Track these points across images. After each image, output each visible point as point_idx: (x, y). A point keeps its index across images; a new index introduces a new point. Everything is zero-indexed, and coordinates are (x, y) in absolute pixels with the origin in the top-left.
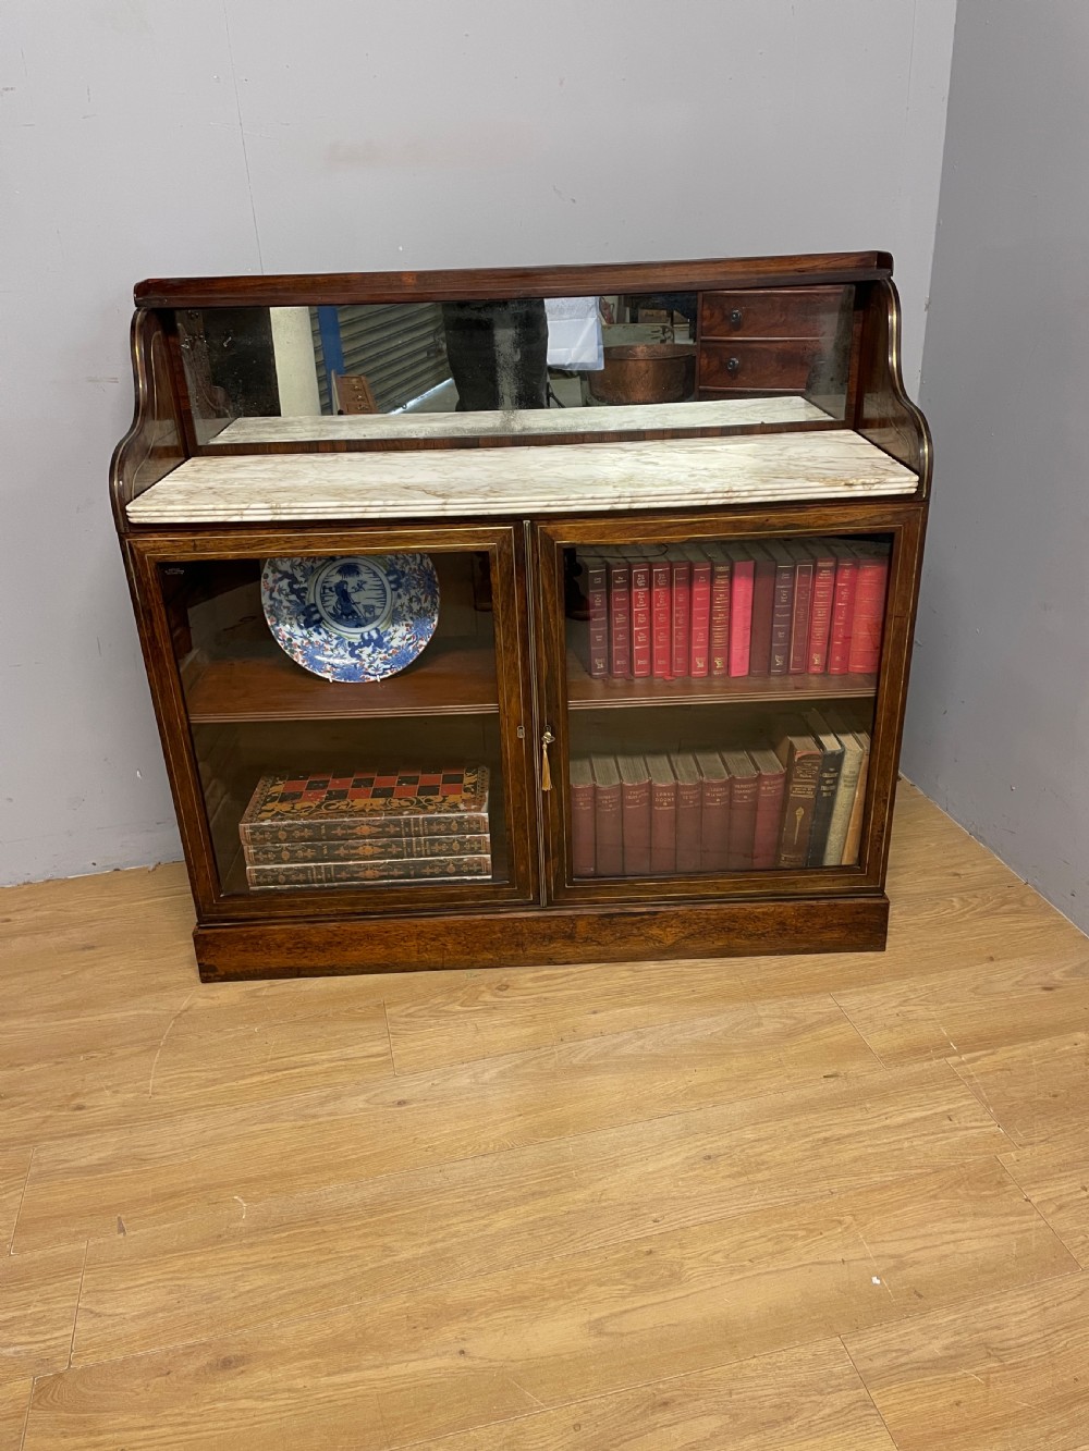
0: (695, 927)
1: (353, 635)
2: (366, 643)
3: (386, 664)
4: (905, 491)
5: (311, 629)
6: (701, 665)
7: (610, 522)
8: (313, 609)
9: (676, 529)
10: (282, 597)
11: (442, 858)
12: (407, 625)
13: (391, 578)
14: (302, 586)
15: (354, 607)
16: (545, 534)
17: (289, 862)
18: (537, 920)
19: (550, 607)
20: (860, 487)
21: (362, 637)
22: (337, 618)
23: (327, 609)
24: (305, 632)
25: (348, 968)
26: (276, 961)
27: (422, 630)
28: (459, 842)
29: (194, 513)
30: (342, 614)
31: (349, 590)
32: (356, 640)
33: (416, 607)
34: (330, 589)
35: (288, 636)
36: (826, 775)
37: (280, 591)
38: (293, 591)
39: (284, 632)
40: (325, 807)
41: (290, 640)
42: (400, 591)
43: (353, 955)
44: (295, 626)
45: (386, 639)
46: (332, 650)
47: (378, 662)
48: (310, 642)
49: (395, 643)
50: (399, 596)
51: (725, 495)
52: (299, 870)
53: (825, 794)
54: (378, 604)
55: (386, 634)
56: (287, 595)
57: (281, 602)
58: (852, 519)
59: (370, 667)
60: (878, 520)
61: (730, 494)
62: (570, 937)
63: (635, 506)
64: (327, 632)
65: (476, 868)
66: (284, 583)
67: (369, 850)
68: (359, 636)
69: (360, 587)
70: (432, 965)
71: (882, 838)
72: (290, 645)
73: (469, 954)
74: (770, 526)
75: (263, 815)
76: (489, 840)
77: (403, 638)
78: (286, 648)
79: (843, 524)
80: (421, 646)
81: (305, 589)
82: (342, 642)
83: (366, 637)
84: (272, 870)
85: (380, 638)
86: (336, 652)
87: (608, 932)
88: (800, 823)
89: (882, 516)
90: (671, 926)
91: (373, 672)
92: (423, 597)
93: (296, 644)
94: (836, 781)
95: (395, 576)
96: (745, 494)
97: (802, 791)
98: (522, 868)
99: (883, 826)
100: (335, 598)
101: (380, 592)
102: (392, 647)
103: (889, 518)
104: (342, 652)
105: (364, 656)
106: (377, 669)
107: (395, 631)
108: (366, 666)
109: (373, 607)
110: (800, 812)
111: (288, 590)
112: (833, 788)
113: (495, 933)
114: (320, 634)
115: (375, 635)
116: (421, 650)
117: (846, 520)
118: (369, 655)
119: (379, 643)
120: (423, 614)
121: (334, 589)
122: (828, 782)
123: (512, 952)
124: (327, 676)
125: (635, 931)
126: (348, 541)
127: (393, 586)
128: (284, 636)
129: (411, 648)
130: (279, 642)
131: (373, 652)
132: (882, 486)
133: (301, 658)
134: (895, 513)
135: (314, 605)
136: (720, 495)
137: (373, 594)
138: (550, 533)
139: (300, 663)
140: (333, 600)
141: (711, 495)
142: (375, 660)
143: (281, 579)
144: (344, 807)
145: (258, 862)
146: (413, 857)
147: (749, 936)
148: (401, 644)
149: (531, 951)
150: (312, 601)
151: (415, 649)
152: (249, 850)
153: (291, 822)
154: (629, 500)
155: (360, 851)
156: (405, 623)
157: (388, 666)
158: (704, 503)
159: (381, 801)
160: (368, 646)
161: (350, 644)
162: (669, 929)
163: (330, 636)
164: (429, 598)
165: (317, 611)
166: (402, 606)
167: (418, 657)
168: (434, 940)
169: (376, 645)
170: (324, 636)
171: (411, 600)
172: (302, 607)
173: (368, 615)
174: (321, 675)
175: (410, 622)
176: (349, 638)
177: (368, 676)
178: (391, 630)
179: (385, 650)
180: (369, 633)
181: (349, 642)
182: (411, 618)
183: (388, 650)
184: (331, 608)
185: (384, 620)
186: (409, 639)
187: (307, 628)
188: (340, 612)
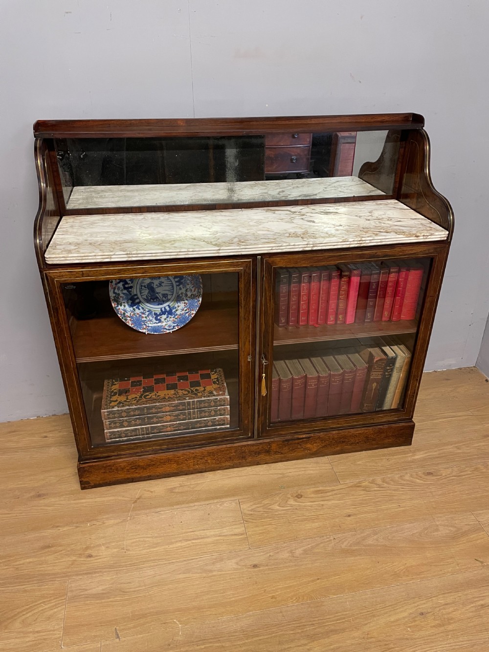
0: (327, 442)
1: (157, 308)
2: (163, 313)
3: (174, 323)
4: (442, 239)
5: (135, 307)
6: (332, 319)
7: (300, 256)
8: (136, 297)
9: (332, 258)
10: (120, 292)
11: (205, 419)
12: (184, 303)
13: (176, 280)
14: (129, 285)
15: (157, 295)
16: (268, 263)
17: (127, 427)
18: (253, 445)
19: (268, 298)
20: (422, 237)
21: (161, 310)
22: (148, 301)
23: (143, 297)
24: (132, 309)
25: (158, 476)
26: (121, 476)
27: (193, 305)
28: (214, 411)
29: (84, 258)
30: (151, 299)
31: (155, 286)
32: (158, 312)
33: (189, 294)
34: (145, 286)
35: (123, 312)
36: (388, 368)
37: (119, 288)
38: (125, 288)
39: (121, 310)
40: (144, 397)
41: (124, 314)
42: (181, 286)
43: (160, 470)
44: (127, 306)
45: (174, 311)
46: (146, 318)
47: (170, 322)
48: (135, 314)
49: (178, 312)
50: (180, 289)
51: (359, 242)
52: (133, 430)
53: (387, 376)
54: (170, 293)
55: (175, 308)
56: (122, 290)
57: (119, 294)
58: (416, 252)
59: (166, 325)
60: (427, 252)
61: (361, 242)
62: (268, 452)
63: (315, 248)
64: (143, 308)
65: (222, 422)
66: (121, 285)
67: (168, 418)
68: (160, 309)
69: (160, 285)
70: (200, 470)
71: (414, 396)
72: (125, 316)
73: (218, 464)
74: (377, 255)
75: (113, 404)
76: (229, 409)
77: (183, 310)
78: (122, 318)
79: (411, 254)
80: (193, 314)
81: (131, 287)
82: (151, 313)
83: (163, 310)
84: (118, 431)
85: (171, 310)
86: (148, 318)
87: (287, 448)
88: (375, 389)
89: (429, 250)
90: (316, 443)
91: (168, 328)
92: (193, 289)
93: (127, 316)
94: (392, 370)
95: (178, 279)
96: (368, 241)
97: (376, 375)
98: (246, 422)
99: (415, 391)
100: (147, 291)
101: (171, 287)
102: (177, 315)
103: (432, 251)
104: (151, 318)
105: (163, 320)
106: (170, 326)
107: (178, 306)
108: (164, 325)
109: (167, 294)
110: (374, 385)
111: (123, 288)
112: (390, 373)
113: (232, 453)
114: (139, 309)
115: (168, 309)
116: (193, 316)
117: (412, 252)
118: (165, 319)
119: (170, 313)
120: (193, 297)
121: (146, 286)
122: (389, 371)
123: (240, 461)
124: (144, 331)
125: (299, 447)
126: (166, 269)
127: (177, 284)
128: (121, 312)
129: (187, 315)
130: (119, 315)
131: (167, 317)
132: (432, 237)
133: (130, 322)
134: (435, 248)
135: (136, 295)
136: (356, 242)
137: (167, 288)
138: (270, 262)
139: (130, 325)
140: (146, 292)
141: (352, 243)
142: (168, 322)
143: (119, 283)
144: (154, 397)
145: (111, 428)
146: (191, 419)
147: (351, 444)
148: (182, 313)
149: (249, 459)
150: (135, 293)
151: (190, 315)
152: (106, 422)
153: (128, 407)
154: (312, 246)
155: (165, 419)
156: (183, 302)
157: (176, 325)
158: (348, 246)
159: (172, 392)
160: (165, 315)
161: (155, 314)
162: (315, 444)
163: (145, 310)
164: (197, 290)
165: (138, 298)
166: (182, 294)
167: (191, 320)
168: (201, 459)
169: (168, 314)
170: (142, 310)
171: (186, 290)
172: (130, 297)
173: (164, 299)
174: (142, 331)
175: (186, 302)
176: (155, 311)
177: (165, 330)
178: (176, 306)
179: (173, 316)
180: (165, 308)
181: (155, 313)
182: (187, 299)
183: (175, 316)
184: (145, 296)
185: (173, 301)
186: (186, 310)
187: (133, 307)
188: (150, 298)
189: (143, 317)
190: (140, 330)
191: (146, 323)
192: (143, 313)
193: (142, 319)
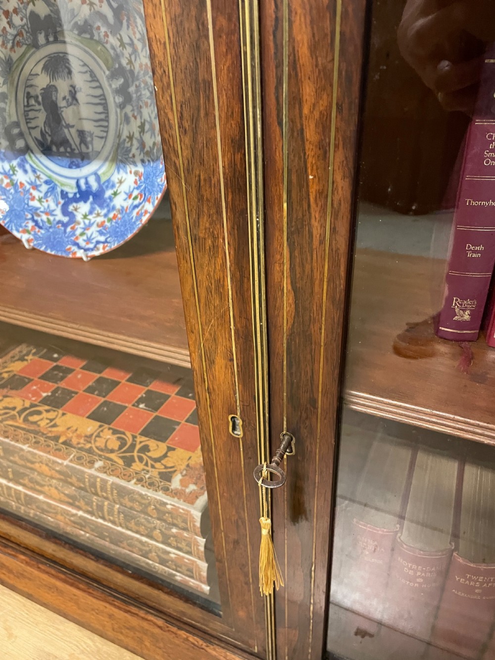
2: (83, 195)
3: (101, 233)
5: (15, 163)
8: (16, 131)
11: (142, 538)
12: (136, 173)
13: (115, 84)
15: (66, 131)
21: (78, 186)
23: (33, 132)
27: (152, 183)
28: (161, 531)
32: (71, 191)
34: (36, 98)
40: (26, 420)
42: (128, 110)
45: (108, 193)
46: (40, 200)
47: (94, 228)
48: (14, 184)
49: (118, 202)
50: (127, 119)
54: (98, 131)
55: (109, 184)
59: (82, 234)
64: (34, 171)
65: (188, 570)
68: (73, 182)
69: (73, 97)
77: (130, 196)
80: (146, 212)
81: (4, 97)
82: (53, 188)
83: (83, 185)
85: (101, 190)
86: (45, 204)
91: (83, 244)
95: (122, 81)
101: (101, 109)
102: (114, 208)
104: (53, 206)
105: (79, 217)
106: (88, 241)
107: (121, 182)
108: (78, 232)
114: (26, 171)
115: (94, 184)
116: (145, 219)
118: (85, 217)
119: (98, 198)
121: (40, 99)
124: (24, 237)
127: (118, 100)
129: (135, 213)
131: (91, 212)
137: (91, 112)
140: (40, 118)
142: (90, 225)
144: (44, 424)
148: (125, 204)
151: (139, 215)
156: (134, 169)
157: (102, 239)
159: (91, 427)
160: (85, 202)
161: (64, 195)
163: (38, 177)
166: (131, 138)
167: (141, 231)
169: (94, 202)
170: (31, 176)
171: (142, 128)
174: (18, 235)
175: (141, 169)
176: (62, 185)
177: (74, 248)
178: (115, 178)
179: (104, 211)
180: (86, 178)
181: (62, 191)
182: (143, 161)
183: (109, 211)
184: (39, 130)
185: (106, 160)
186: (135, 198)
187: (10, 161)
188: (49, 139)
189: (33, 199)
190: (15, 233)
191: (39, 216)
192: (36, 187)
193: (31, 203)
